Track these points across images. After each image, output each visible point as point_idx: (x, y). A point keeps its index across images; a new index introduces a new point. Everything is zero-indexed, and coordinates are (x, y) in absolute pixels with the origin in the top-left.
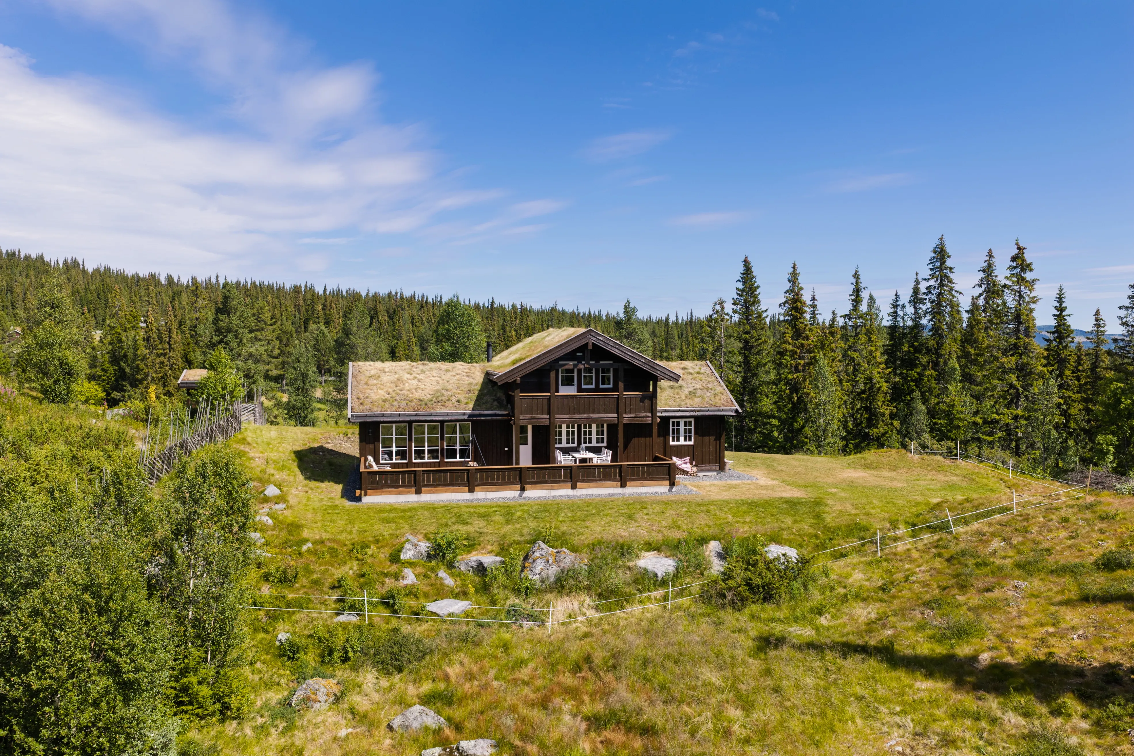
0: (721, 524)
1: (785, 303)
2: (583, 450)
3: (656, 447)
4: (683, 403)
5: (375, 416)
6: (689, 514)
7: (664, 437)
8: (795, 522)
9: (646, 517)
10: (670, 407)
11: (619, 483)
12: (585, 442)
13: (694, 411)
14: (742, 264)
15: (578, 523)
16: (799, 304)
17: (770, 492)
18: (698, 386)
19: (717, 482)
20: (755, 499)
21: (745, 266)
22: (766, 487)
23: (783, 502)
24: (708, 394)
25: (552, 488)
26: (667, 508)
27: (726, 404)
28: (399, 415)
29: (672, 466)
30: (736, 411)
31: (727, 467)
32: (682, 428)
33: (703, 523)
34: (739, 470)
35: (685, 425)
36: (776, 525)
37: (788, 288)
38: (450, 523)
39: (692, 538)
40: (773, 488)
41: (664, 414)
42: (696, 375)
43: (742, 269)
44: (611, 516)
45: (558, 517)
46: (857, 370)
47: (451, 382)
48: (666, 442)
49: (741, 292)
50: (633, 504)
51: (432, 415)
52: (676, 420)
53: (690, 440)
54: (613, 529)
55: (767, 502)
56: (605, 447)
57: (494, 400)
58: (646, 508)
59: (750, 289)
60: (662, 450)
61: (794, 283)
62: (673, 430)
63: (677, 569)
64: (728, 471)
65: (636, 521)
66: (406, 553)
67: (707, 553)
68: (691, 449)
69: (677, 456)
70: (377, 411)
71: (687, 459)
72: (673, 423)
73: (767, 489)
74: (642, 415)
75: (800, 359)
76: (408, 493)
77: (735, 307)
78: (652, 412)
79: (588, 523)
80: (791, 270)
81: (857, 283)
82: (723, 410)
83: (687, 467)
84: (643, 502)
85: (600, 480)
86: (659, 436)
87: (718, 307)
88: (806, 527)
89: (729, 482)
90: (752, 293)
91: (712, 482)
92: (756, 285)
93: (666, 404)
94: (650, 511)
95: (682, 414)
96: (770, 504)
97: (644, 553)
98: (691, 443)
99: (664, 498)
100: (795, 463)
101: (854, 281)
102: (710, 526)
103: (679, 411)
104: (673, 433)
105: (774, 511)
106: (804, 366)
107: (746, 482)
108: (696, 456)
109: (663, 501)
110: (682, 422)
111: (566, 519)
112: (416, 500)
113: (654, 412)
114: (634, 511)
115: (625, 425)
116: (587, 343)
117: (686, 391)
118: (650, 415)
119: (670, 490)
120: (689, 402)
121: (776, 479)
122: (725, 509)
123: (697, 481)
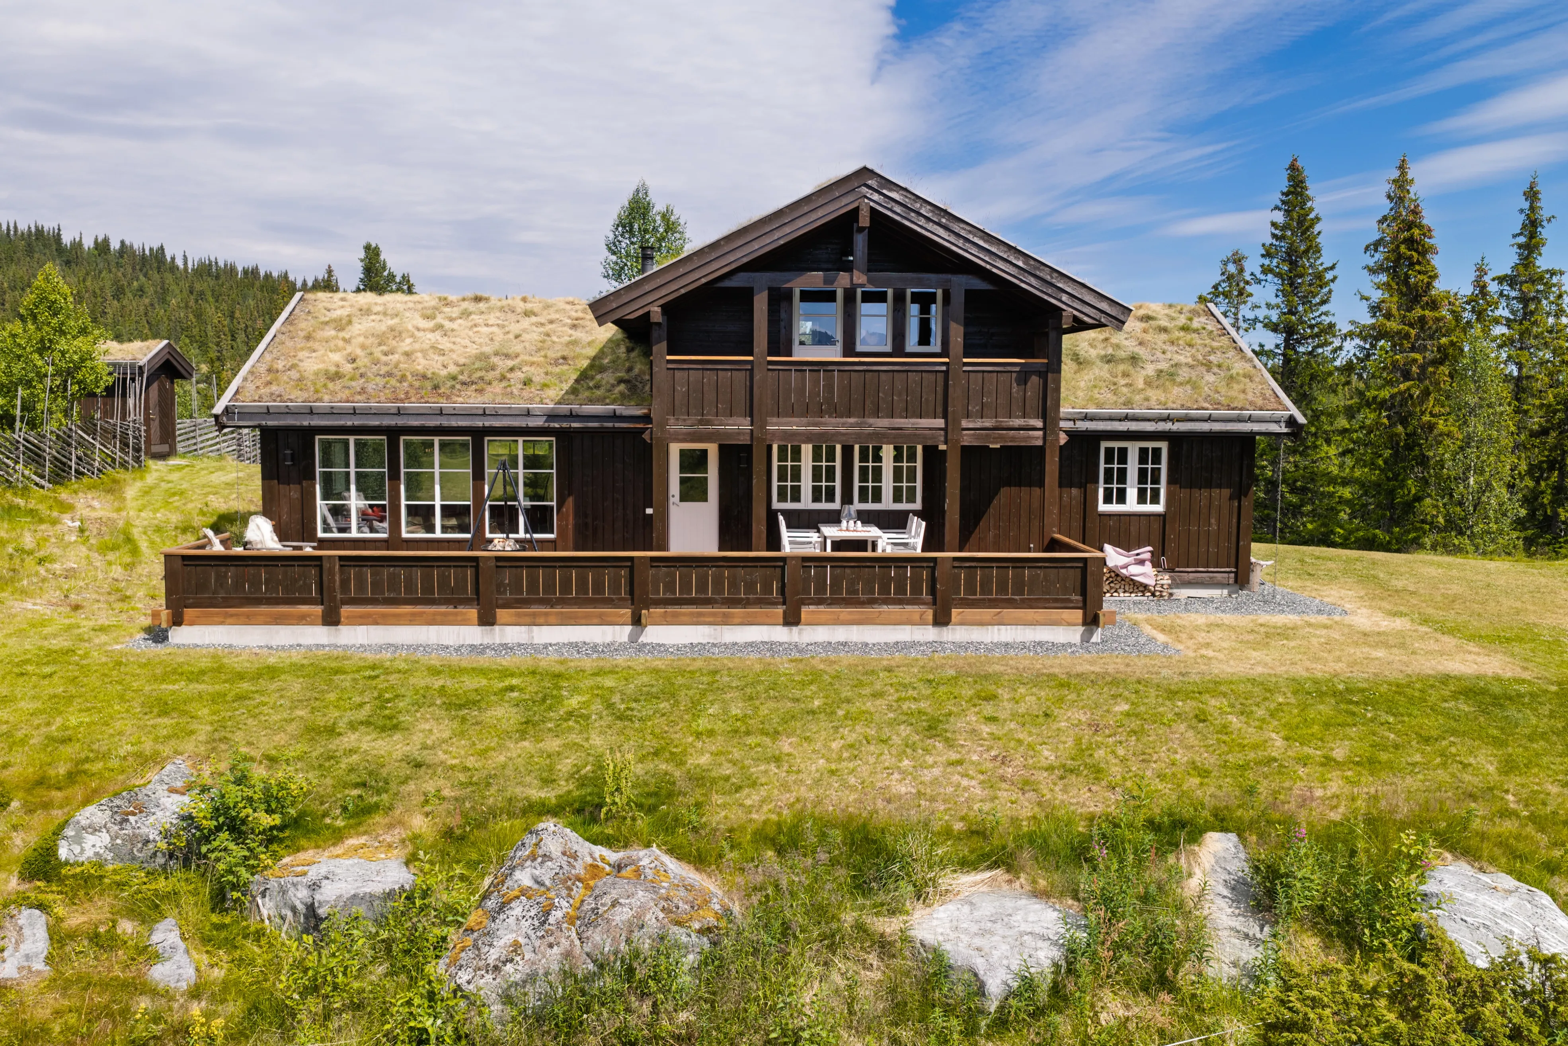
0: (1243, 767)
1: (1377, 245)
2: (849, 517)
3: (1053, 512)
4: (1138, 398)
5: (289, 412)
6: (1135, 724)
7: (1083, 486)
8: (1509, 767)
9: (986, 729)
10: (1099, 406)
11: (929, 614)
12: (863, 499)
13: (1167, 419)
14: (1285, 175)
15: (751, 740)
16: (1416, 232)
17: (1398, 656)
18: (1182, 359)
19: (1228, 618)
20: (1361, 676)
21: (1291, 178)
22: (1379, 639)
23: (1455, 696)
24: (1210, 378)
25: (726, 621)
26: (1061, 700)
27: (1260, 402)
28: (354, 412)
29: (1091, 568)
30: (1291, 421)
31: (1257, 577)
32: (1133, 467)
33: (1181, 757)
34: (1288, 585)
35: (1143, 459)
36: (1442, 775)
37: (1386, 212)
38: (342, 725)
39: (1140, 819)
40: (1401, 642)
41: (1083, 426)
42: (1177, 334)
43: (1284, 184)
44: (869, 722)
45: (696, 717)
46: (1524, 391)
47: (525, 337)
48: (1089, 502)
49: (1280, 232)
50: (954, 681)
51: (441, 413)
52: (1116, 445)
53: (1155, 500)
54: (864, 770)
55: (1399, 688)
56: (916, 513)
57: (621, 381)
58: (991, 698)
59: (1300, 223)
60: (1076, 524)
61: (1401, 199)
62: (1109, 472)
63: (1071, 952)
64: (1257, 588)
65: (950, 743)
66: (78, 840)
67: (1194, 883)
68: (1156, 526)
69: (1116, 544)
70: (297, 398)
71: (1146, 552)
72: (1109, 452)
73: (1387, 646)
74: (1017, 422)
75: (1413, 349)
76: (302, 620)
77: (1267, 262)
78: (1044, 417)
79: (785, 745)
80: (1395, 174)
81: (1532, 208)
82: (1250, 419)
83: (1145, 573)
84: (987, 677)
85: (872, 602)
86: (1065, 482)
87: (1232, 268)
88: (1554, 789)
89: (1264, 618)
90: (1303, 233)
91: (1213, 618)
92: (1312, 216)
93: (1091, 399)
94: (1005, 708)
95: (1134, 426)
96: (1411, 700)
97: (952, 880)
98: (1159, 508)
99: (1058, 665)
100: (1433, 571)
101: (1526, 205)
102: (1204, 773)
103: (1126, 418)
104: (1108, 479)
105: (1431, 724)
106: (1423, 368)
107: (1313, 618)
108: (1171, 545)
109: (1052, 677)
110: (1133, 449)
111: (719, 726)
112: (324, 641)
113: (1050, 414)
114: (950, 707)
115: (967, 451)
116: (857, 209)
117: (1150, 370)
118: (1039, 424)
119: (1086, 638)
120: (1154, 395)
121: (1401, 614)
122: (1260, 712)
123: (1171, 616)
